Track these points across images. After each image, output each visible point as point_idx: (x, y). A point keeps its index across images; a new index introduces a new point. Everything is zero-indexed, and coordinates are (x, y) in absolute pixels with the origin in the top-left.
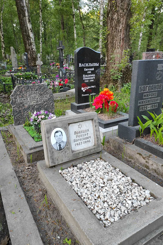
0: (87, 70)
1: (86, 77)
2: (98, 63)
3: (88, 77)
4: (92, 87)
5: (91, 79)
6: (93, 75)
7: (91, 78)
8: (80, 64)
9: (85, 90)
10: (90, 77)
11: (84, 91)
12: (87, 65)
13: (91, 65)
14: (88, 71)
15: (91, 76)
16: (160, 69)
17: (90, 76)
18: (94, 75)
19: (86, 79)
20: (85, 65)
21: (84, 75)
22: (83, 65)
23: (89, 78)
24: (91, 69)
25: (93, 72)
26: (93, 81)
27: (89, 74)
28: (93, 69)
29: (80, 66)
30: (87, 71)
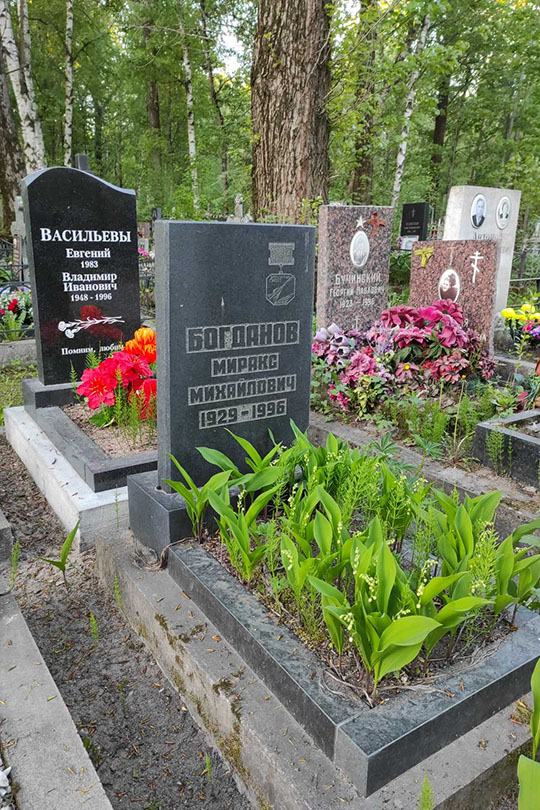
0: (77, 254)
1: (74, 283)
2: (129, 233)
3: (87, 282)
4: (107, 320)
5: (99, 292)
6: (107, 277)
7: (101, 287)
8: (43, 230)
9: (74, 331)
10: (93, 282)
11: (70, 334)
12: (77, 236)
13: (94, 236)
14: (85, 259)
15: (101, 277)
16: (281, 264)
17: (93, 277)
18: (113, 277)
19: (76, 288)
20: (69, 236)
21: (66, 276)
22: (61, 236)
23: (89, 288)
24: (95, 254)
25: (104, 266)
26: (109, 297)
27: (91, 271)
28: (107, 254)
29: (44, 239)
30: (79, 260)
